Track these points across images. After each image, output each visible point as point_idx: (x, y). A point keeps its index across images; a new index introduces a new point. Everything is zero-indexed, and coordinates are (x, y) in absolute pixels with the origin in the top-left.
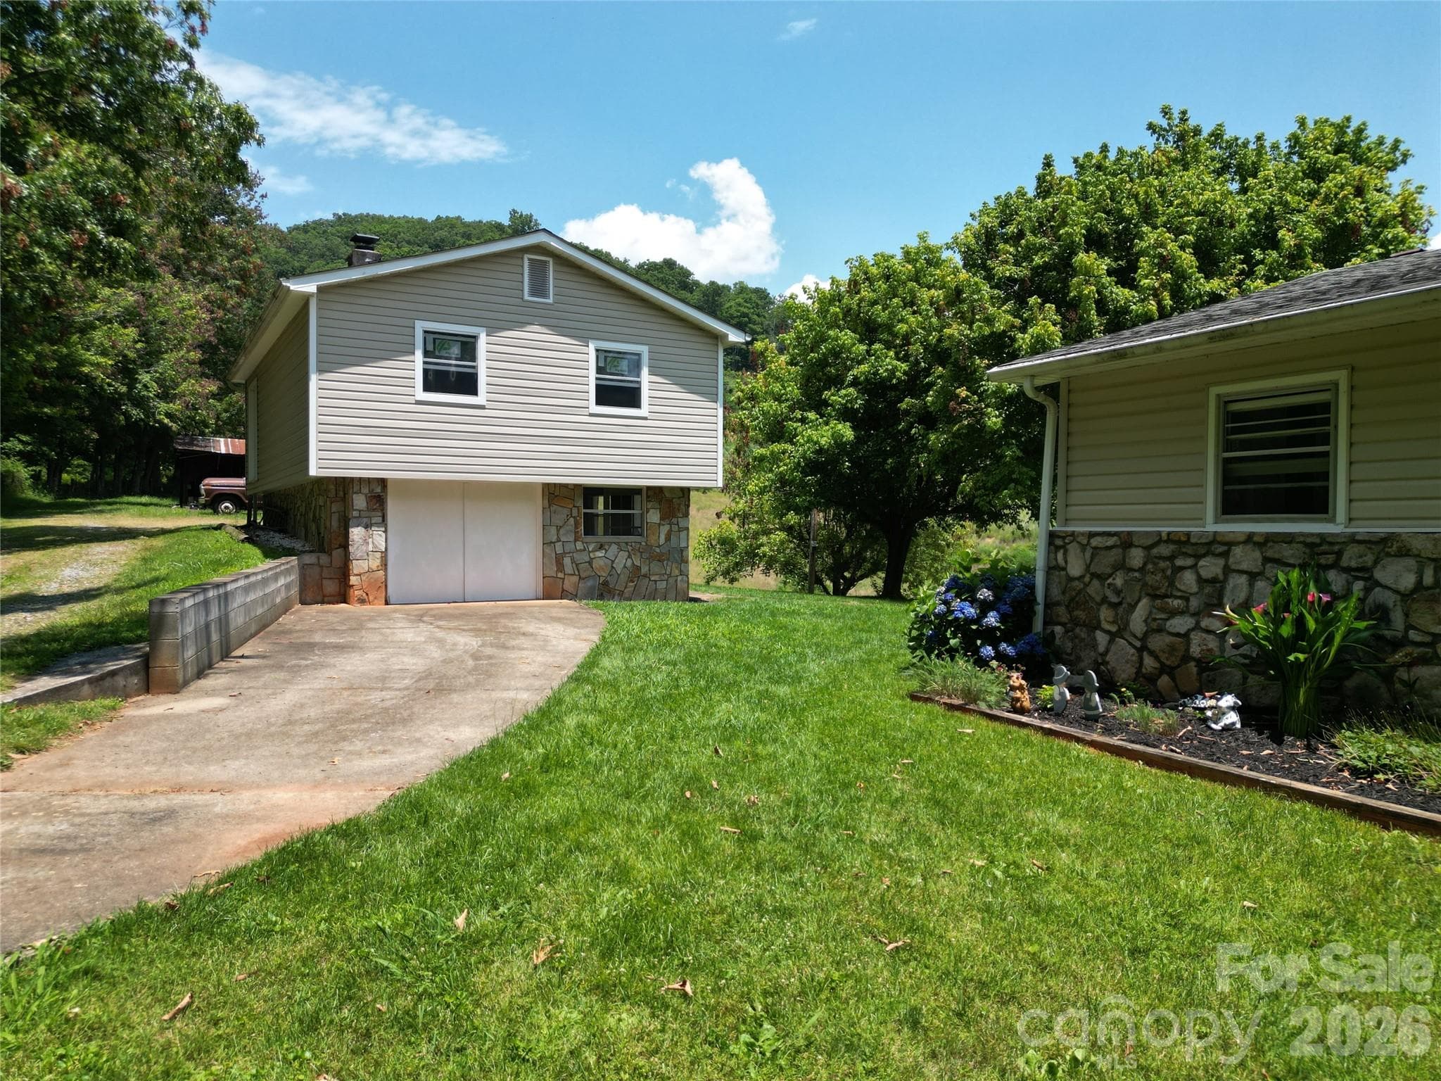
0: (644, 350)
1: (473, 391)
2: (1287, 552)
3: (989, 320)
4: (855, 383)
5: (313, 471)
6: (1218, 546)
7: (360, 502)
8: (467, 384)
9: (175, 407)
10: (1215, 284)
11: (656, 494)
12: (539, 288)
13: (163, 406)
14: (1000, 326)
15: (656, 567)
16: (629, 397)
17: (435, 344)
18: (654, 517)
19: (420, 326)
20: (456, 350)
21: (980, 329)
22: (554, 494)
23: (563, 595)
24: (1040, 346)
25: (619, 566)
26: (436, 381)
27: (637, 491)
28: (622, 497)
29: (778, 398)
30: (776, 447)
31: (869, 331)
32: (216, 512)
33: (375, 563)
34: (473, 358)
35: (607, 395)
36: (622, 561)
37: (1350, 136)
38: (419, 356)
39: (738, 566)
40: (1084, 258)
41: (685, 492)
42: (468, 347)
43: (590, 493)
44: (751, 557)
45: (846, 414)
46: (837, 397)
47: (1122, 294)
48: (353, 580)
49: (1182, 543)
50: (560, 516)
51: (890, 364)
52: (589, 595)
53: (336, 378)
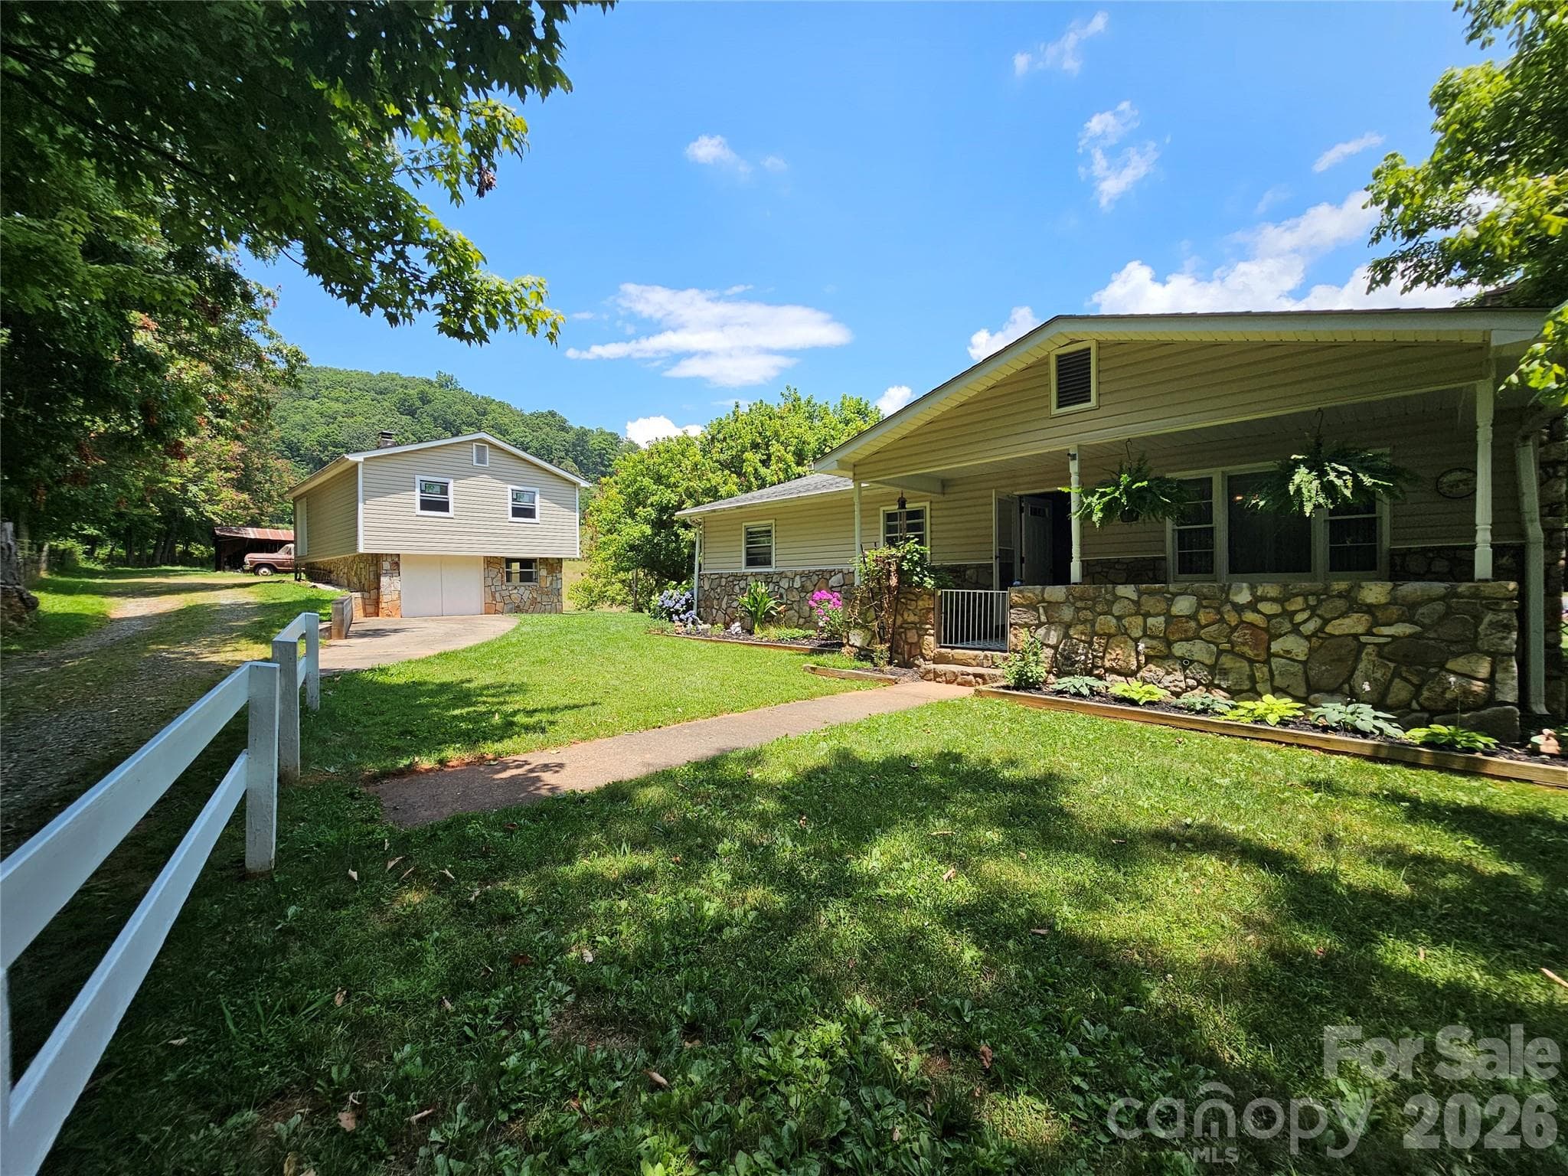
0: (537, 490)
1: (447, 510)
2: (761, 577)
3: (708, 480)
4: (652, 505)
5: (361, 550)
6: (744, 577)
7: (386, 565)
8: (443, 506)
9: (218, 508)
10: (800, 469)
11: (545, 561)
12: (481, 460)
13: (208, 507)
14: (713, 483)
15: (545, 598)
16: (529, 513)
17: (426, 487)
18: (543, 573)
19: (418, 478)
20: (437, 489)
21: (705, 484)
22: (490, 561)
23: (496, 612)
24: (730, 495)
25: (525, 598)
26: (426, 505)
27: (534, 560)
28: (526, 563)
29: (612, 512)
30: (610, 537)
31: (659, 479)
32: (257, 574)
33: (395, 597)
34: (446, 493)
35: (518, 512)
36: (527, 595)
37: (863, 406)
38: (418, 490)
39: (595, 603)
40: (748, 455)
41: (560, 560)
42: (444, 490)
43: (509, 561)
44: (602, 597)
45: (647, 521)
46: (641, 511)
47: (763, 471)
48: (383, 605)
49: (735, 576)
50: (493, 573)
51: (670, 497)
52: (510, 611)
53: (374, 503)
